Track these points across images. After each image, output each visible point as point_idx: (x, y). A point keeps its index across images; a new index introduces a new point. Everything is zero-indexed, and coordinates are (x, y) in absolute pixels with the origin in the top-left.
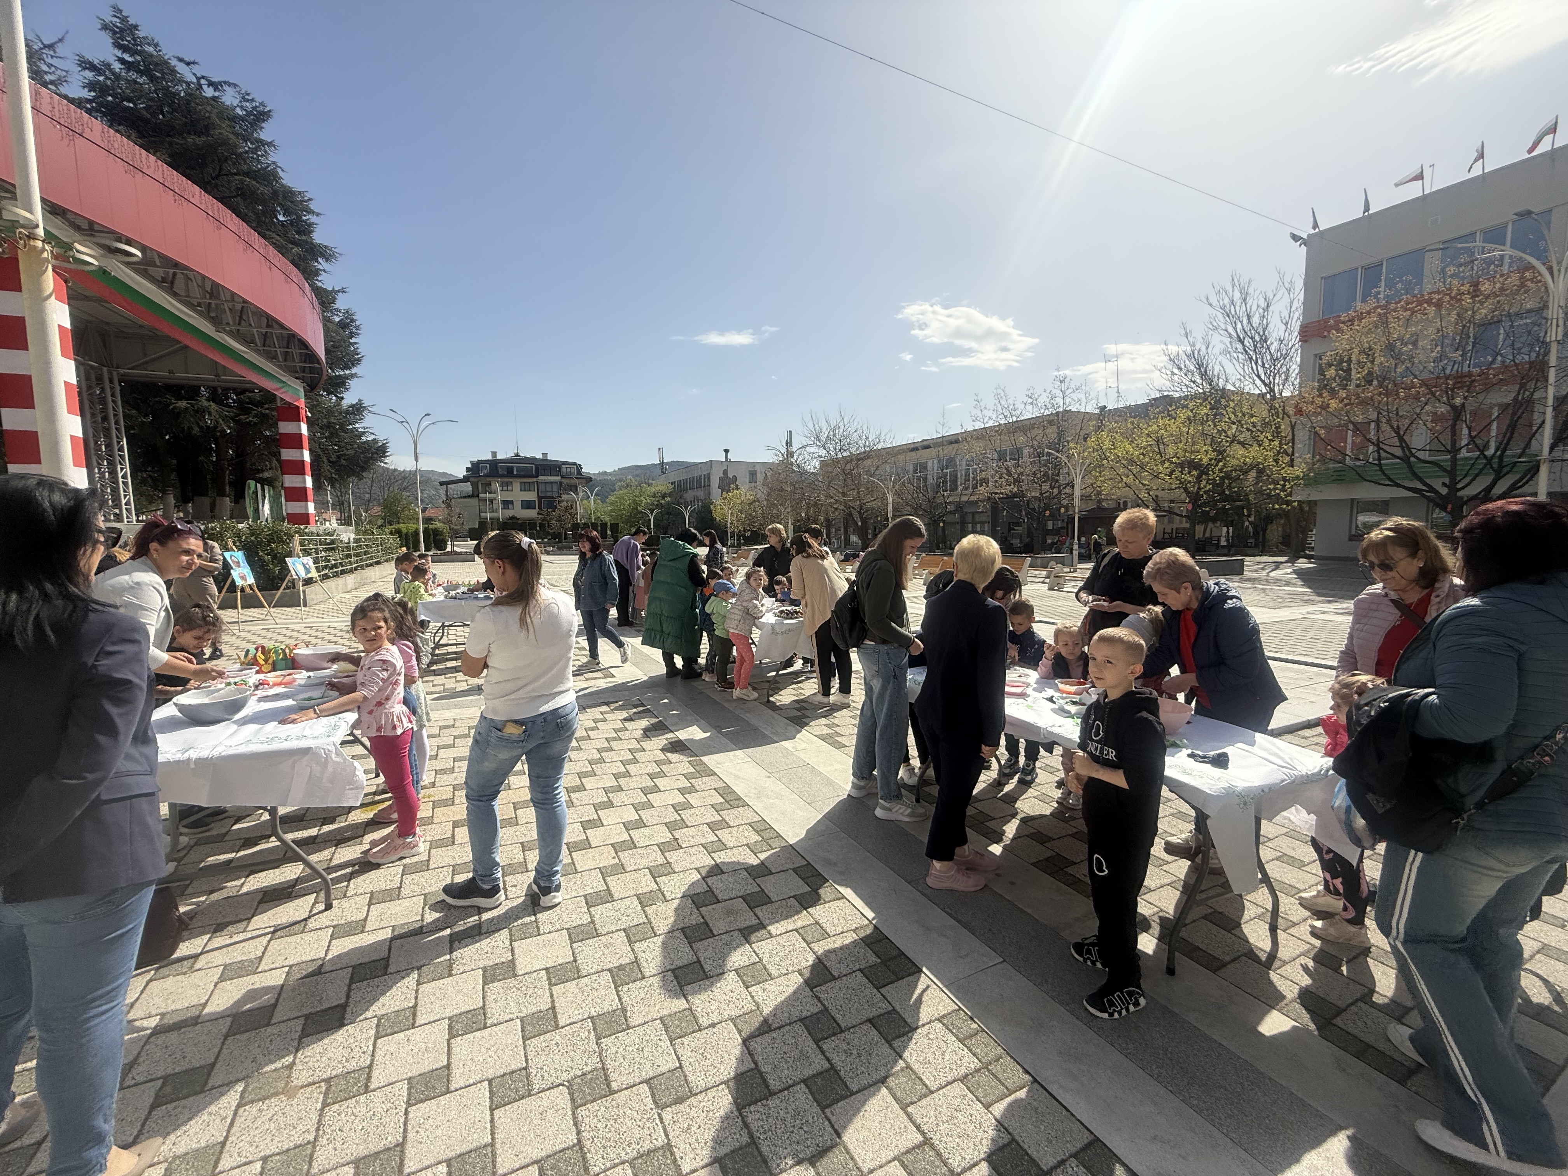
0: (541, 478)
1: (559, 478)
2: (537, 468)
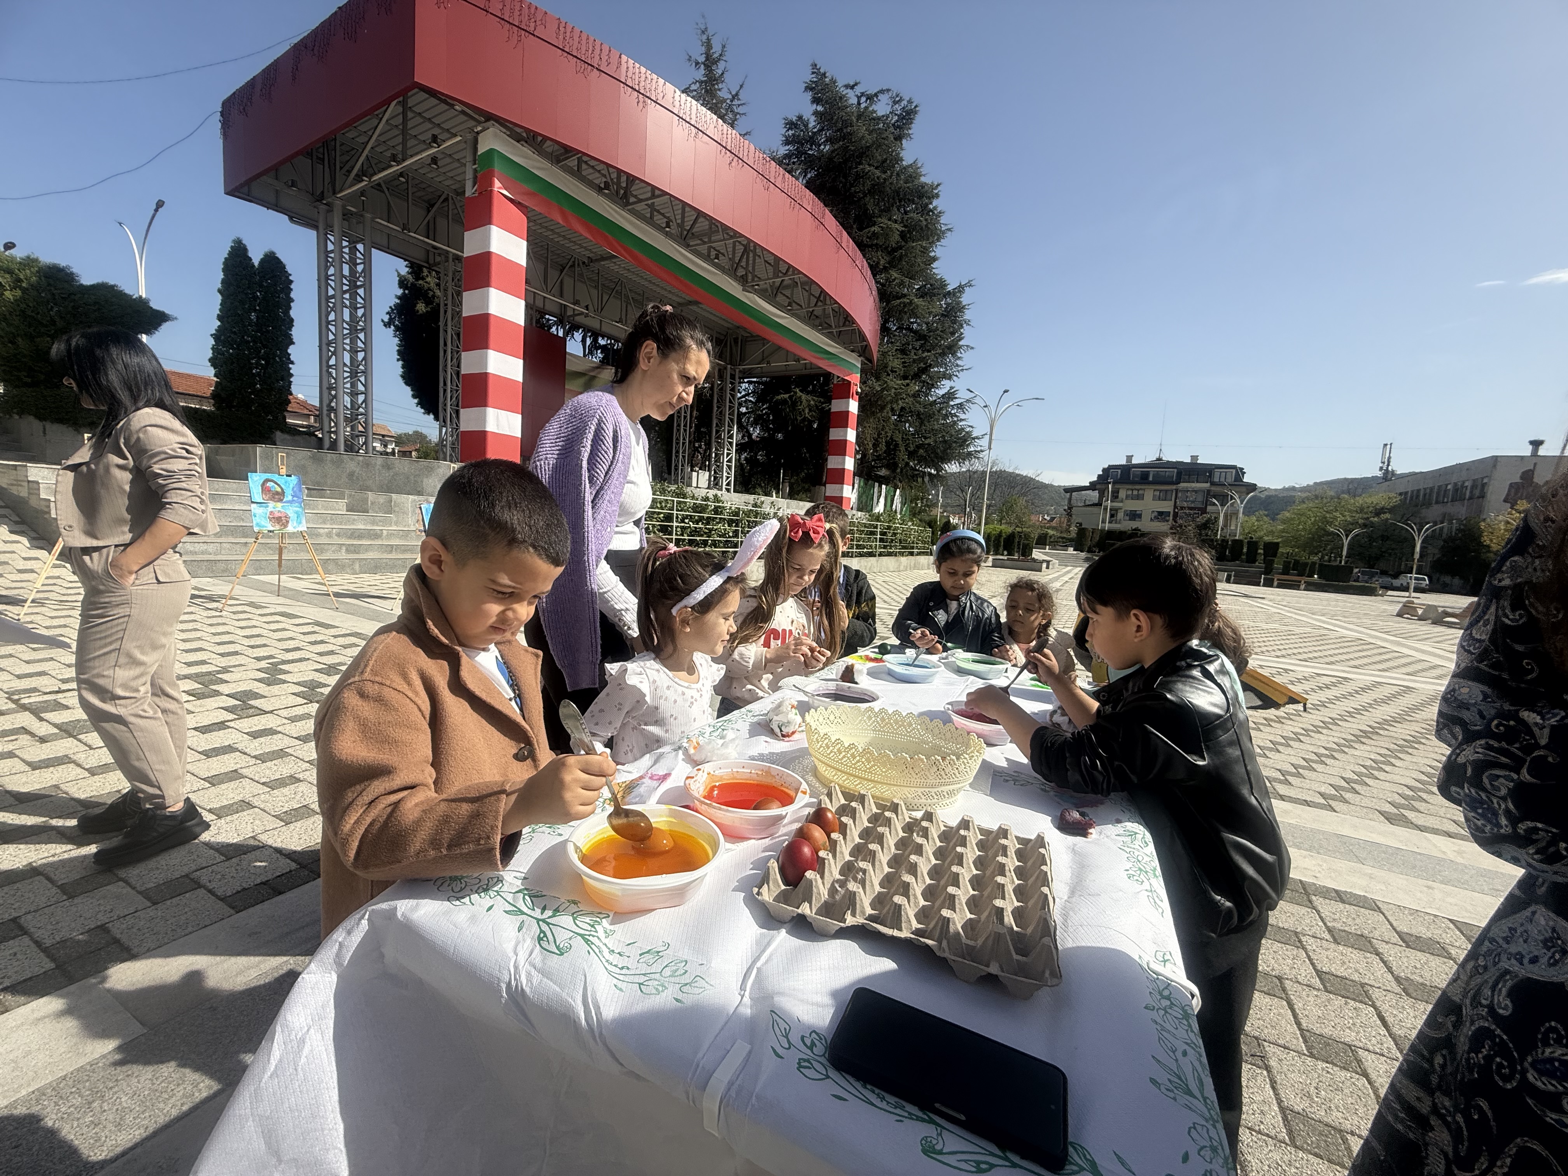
0: (1182, 485)
1: (1207, 485)
2: (1179, 474)
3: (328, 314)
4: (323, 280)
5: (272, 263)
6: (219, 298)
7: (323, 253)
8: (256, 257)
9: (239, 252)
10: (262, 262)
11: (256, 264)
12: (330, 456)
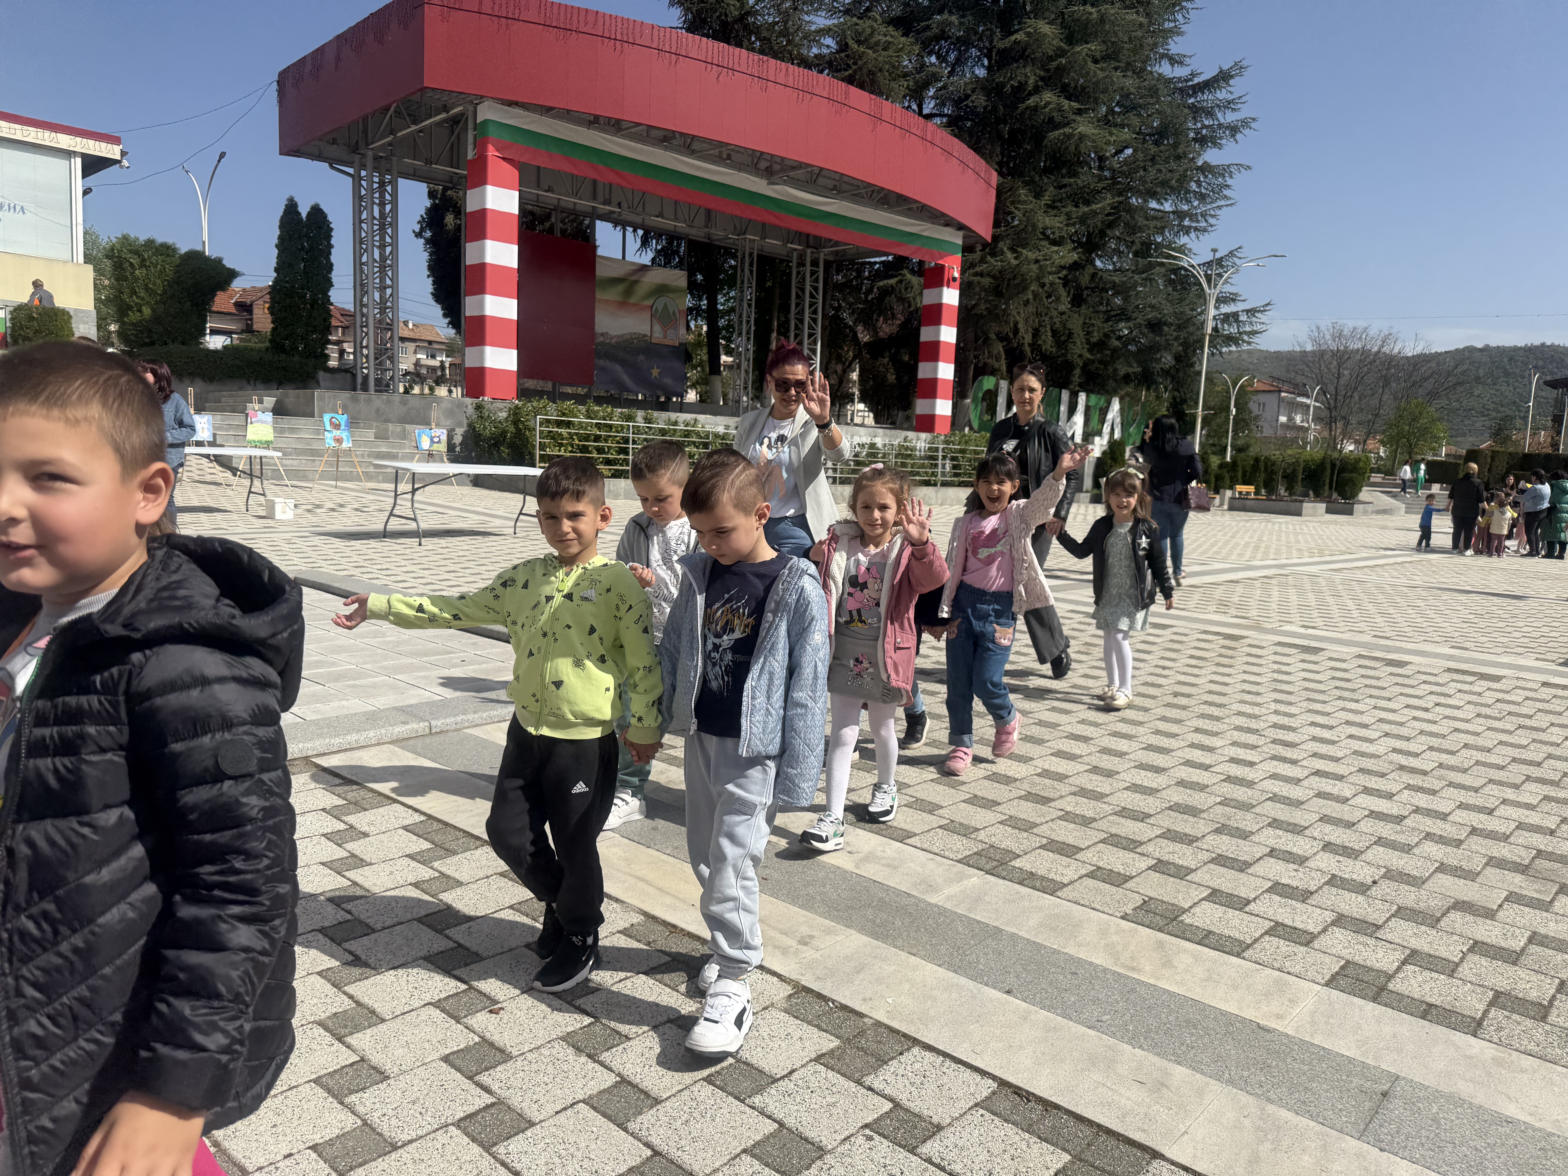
3: (361, 255)
4: (358, 222)
5: (317, 212)
6: (276, 252)
7: (358, 198)
8: (304, 210)
9: (291, 207)
10: (309, 214)
11: (304, 215)
12: (362, 396)
